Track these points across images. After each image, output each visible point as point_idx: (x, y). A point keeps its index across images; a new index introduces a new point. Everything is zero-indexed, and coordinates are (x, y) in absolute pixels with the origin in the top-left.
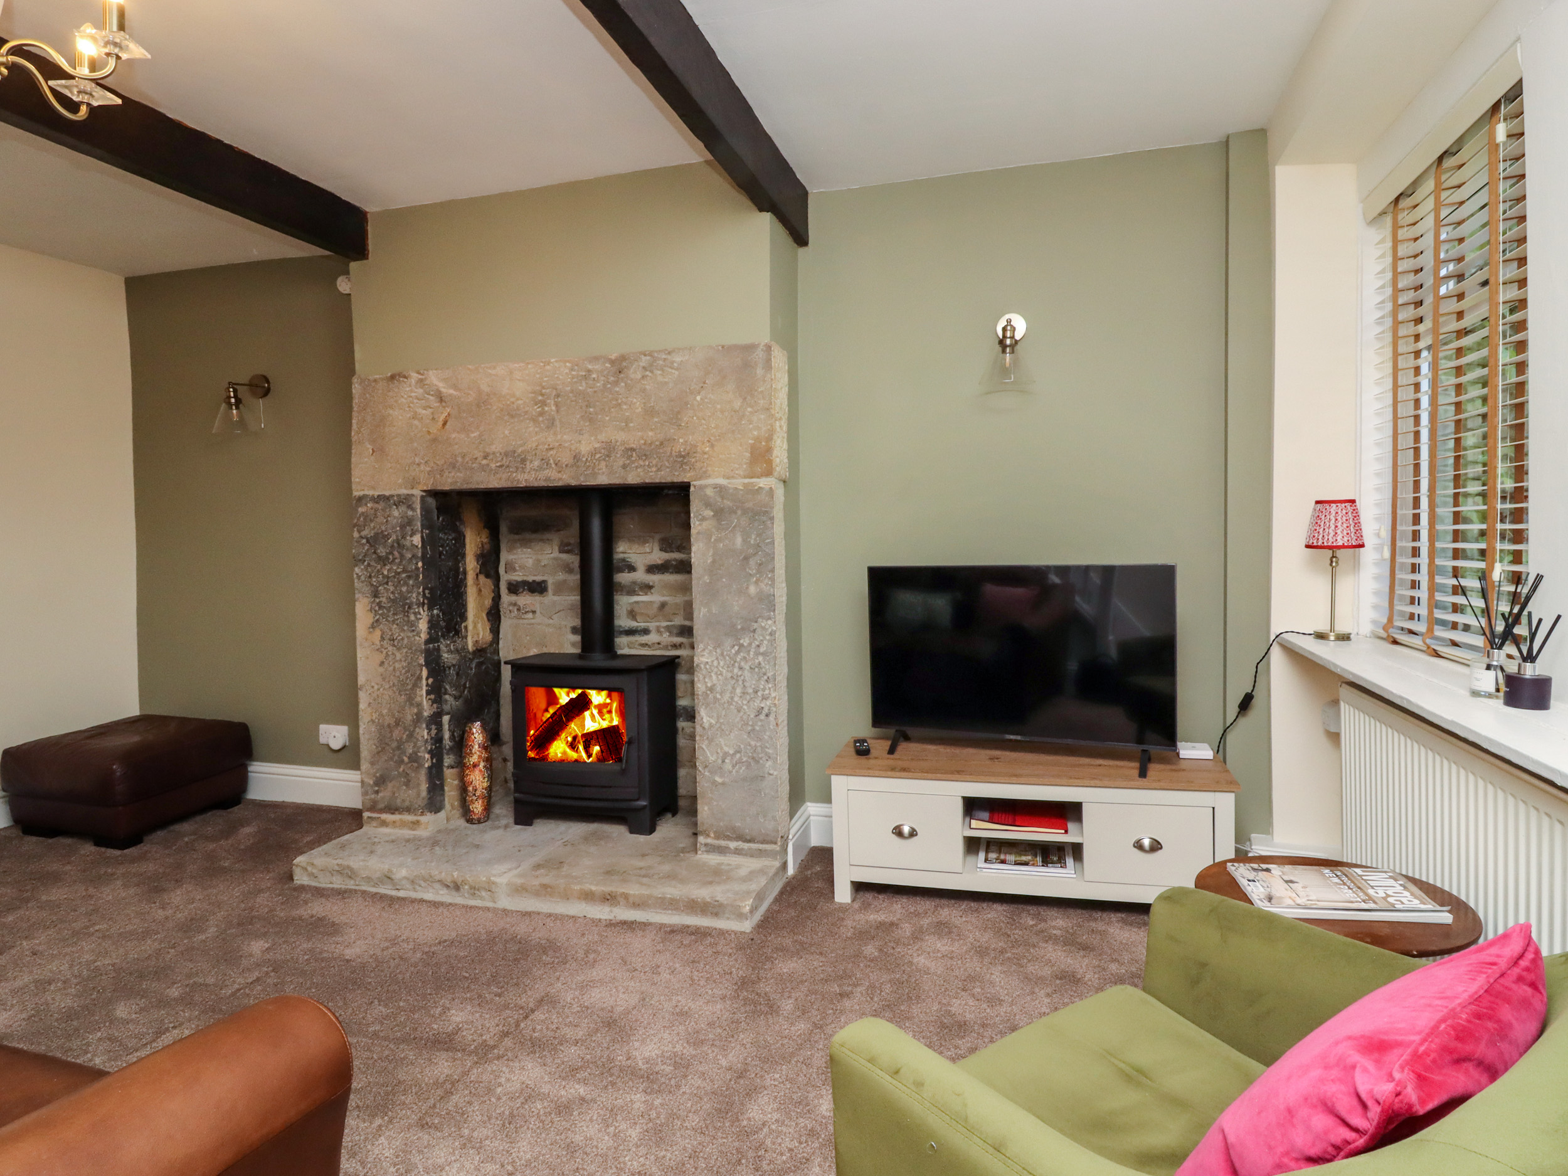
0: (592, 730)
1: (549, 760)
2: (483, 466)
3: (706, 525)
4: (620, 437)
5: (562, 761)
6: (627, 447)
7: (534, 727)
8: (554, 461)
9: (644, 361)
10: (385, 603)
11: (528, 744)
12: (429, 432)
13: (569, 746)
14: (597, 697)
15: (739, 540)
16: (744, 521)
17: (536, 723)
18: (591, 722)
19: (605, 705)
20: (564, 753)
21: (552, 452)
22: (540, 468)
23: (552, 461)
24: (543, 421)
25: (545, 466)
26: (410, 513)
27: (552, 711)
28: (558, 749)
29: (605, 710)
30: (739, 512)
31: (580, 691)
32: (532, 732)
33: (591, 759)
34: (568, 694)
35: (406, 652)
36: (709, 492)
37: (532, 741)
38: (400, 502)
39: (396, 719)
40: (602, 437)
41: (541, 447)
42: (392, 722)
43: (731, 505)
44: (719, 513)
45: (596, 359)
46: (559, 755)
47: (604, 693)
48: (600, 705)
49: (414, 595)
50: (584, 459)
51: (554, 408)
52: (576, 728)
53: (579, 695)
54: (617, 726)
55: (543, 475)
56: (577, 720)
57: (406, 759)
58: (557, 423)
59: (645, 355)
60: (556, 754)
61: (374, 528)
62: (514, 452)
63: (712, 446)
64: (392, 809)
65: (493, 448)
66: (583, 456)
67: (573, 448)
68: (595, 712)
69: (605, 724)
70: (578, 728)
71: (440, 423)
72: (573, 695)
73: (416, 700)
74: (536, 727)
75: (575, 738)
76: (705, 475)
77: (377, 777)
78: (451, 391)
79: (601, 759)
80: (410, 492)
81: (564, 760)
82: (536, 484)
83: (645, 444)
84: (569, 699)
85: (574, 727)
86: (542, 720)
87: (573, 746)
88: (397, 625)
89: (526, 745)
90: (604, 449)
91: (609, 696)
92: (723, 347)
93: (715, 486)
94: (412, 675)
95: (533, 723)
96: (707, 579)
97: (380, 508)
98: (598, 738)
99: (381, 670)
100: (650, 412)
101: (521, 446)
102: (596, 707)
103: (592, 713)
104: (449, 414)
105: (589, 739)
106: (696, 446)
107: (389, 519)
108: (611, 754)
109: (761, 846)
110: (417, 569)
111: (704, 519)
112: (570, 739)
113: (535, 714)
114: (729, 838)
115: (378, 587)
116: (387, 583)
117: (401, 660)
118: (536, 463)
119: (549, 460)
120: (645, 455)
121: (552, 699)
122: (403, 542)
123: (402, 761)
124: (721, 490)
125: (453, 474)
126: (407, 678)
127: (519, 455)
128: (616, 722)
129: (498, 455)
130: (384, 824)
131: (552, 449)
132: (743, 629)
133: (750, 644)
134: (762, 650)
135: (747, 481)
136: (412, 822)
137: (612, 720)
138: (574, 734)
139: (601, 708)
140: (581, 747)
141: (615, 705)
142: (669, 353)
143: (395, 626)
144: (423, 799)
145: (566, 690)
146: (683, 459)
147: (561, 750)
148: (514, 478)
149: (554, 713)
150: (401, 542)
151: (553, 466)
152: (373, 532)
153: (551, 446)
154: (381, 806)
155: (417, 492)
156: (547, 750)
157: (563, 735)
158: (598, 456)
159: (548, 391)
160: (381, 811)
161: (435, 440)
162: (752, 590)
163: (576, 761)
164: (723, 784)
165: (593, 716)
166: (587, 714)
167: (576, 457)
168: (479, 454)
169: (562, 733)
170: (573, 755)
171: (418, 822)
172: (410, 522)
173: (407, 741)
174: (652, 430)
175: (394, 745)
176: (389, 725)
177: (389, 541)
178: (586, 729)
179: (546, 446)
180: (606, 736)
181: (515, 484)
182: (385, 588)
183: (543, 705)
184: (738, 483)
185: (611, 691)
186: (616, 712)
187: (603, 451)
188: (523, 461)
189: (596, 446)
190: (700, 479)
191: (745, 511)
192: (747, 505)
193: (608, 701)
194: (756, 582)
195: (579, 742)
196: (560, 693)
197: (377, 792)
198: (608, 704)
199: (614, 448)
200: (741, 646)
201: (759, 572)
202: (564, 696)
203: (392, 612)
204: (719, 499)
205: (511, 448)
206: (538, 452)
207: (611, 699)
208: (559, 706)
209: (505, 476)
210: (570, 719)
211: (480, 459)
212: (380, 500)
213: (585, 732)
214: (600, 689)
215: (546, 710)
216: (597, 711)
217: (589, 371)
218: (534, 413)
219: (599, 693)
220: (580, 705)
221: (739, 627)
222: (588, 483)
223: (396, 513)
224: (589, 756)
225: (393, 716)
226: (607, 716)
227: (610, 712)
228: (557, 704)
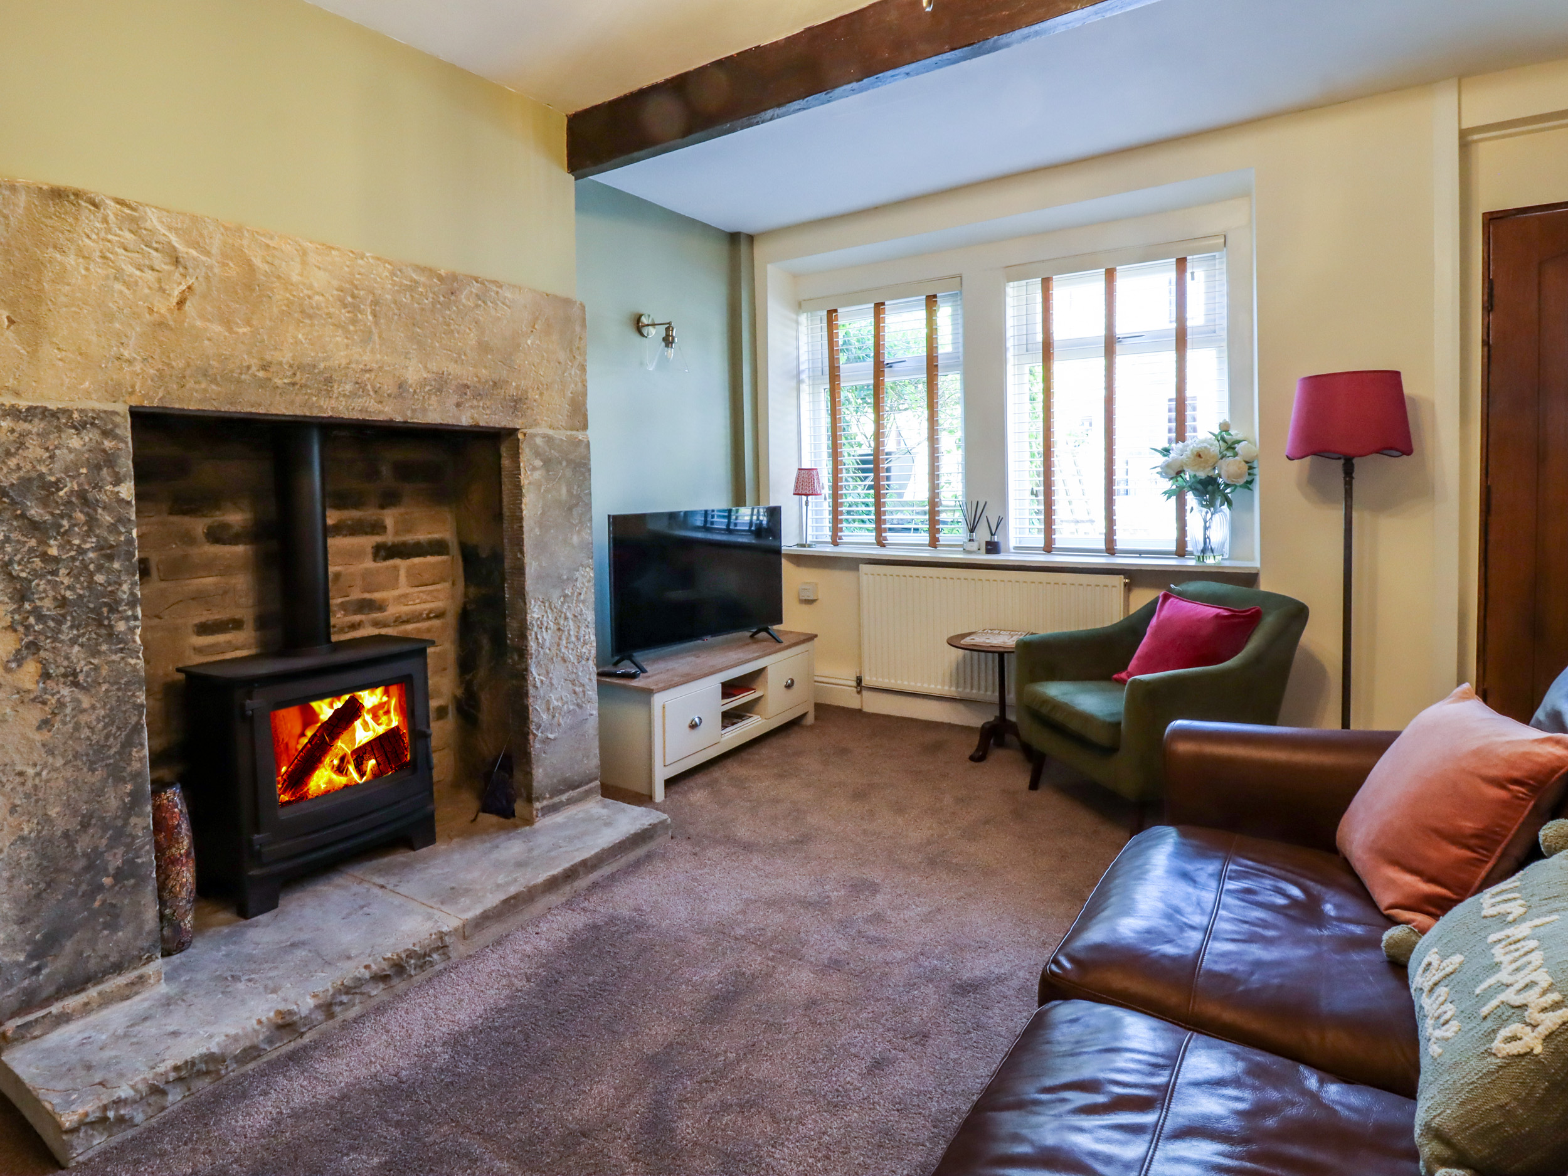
0: (364, 741)
1: (310, 797)
2: (260, 379)
3: (537, 475)
4: (452, 368)
5: (327, 792)
6: (461, 382)
7: (286, 762)
8: (373, 387)
9: (476, 288)
10: (49, 609)
11: (280, 786)
12: (151, 310)
13: (335, 772)
14: (369, 698)
15: (564, 491)
16: (569, 473)
17: (288, 756)
18: (363, 732)
19: (381, 705)
20: (330, 781)
21: (368, 375)
22: (353, 395)
23: (369, 387)
24: (356, 332)
25: (361, 393)
26: (108, 444)
27: (309, 733)
28: (322, 779)
29: (381, 712)
30: (564, 463)
31: (347, 697)
32: (284, 769)
33: (365, 778)
34: (331, 706)
35: (107, 691)
36: (539, 441)
37: (285, 780)
38: (86, 423)
39: (83, 816)
40: (433, 366)
41: (353, 366)
42: (74, 824)
43: (557, 455)
44: (547, 463)
45: (422, 270)
46: (323, 786)
47: (379, 691)
48: (374, 707)
49: (125, 587)
50: (411, 390)
51: (370, 318)
52: (343, 746)
53: (347, 702)
54: (397, 727)
55: (358, 403)
56: (345, 736)
57: (107, 881)
58: (376, 337)
59: (477, 282)
60: (319, 786)
61: (19, 468)
62: (314, 366)
63: (541, 394)
64: (74, 984)
65: (277, 356)
66: (411, 386)
67: (398, 375)
68: (368, 717)
69: (381, 730)
70: (346, 744)
71: (174, 301)
72: (338, 705)
73: (129, 769)
74: (289, 761)
75: (343, 759)
76: (536, 424)
77: (36, 942)
78: (194, 252)
79: (378, 774)
80: (109, 407)
81: (329, 791)
82: (346, 416)
83: (479, 382)
84: (333, 711)
85: (342, 746)
86: (296, 750)
87: (340, 770)
88: (82, 645)
89: (275, 787)
90: (435, 380)
91: (386, 692)
92: (547, 295)
93: (545, 436)
94: (119, 728)
95: (284, 757)
96: (537, 531)
97: (35, 430)
98: (373, 750)
99: (45, 735)
100: (484, 347)
101: (324, 359)
102: (369, 711)
103: (364, 720)
104: (189, 288)
105: (360, 755)
106: (527, 392)
107: (57, 452)
108: (390, 764)
109: (586, 787)
110: (130, 541)
111: (534, 469)
112: (336, 762)
113: (287, 744)
114: (562, 792)
115: (30, 581)
116: (54, 573)
117: (93, 707)
118: (349, 387)
119: (366, 385)
120: (480, 394)
121: (310, 717)
122: (93, 495)
123: (100, 888)
124: (549, 439)
125: (203, 386)
126: (107, 737)
127: (321, 373)
128: (395, 724)
129: (286, 367)
130: (64, 1018)
131: (370, 371)
132: (568, 579)
133: (573, 593)
134: (582, 597)
135: (569, 433)
136: (127, 985)
137: (390, 720)
138: (341, 754)
139: (375, 712)
140: (351, 768)
141: (393, 702)
142: (501, 287)
143: (76, 648)
144: (149, 933)
145: (328, 700)
146: (517, 403)
147: (326, 779)
148: (313, 404)
149: (314, 736)
150: (90, 496)
151: (371, 393)
152: (15, 476)
153: (368, 367)
154: (50, 990)
155: (122, 408)
156: (306, 785)
157: (327, 760)
158: (427, 388)
159: (362, 293)
160: (48, 1001)
161: (161, 324)
162: (575, 539)
163: (346, 786)
164: (555, 739)
165: (365, 724)
166: (358, 723)
167: (401, 386)
168: (254, 363)
169: (325, 758)
170: (341, 780)
171: (141, 977)
172: (109, 460)
173: (110, 847)
174: (485, 367)
175: (81, 863)
176: (66, 835)
177: (61, 493)
178: (357, 742)
179: (361, 366)
180: (383, 745)
181: (316, 413)
182: (49, 581)
183: (297, 730)
184: (561, 435)
185: (386, 684)
186: (395, 710)
187: (433, 383)
188: (329, 381)
189: (425, 376)
190: (531, 426)
191: (569, 462)
192: (572, 457)
193: (385, 699)
194: (579, 532)
195: (348, 762)
196: (320, 707)
197: (37, 970)
198: (385, 703)
199: (446, 382)
200: (566, 596)
201: (581, 522)
202: (325, 710)
203: (69, 624)
204: (547, 449)
205: (308, 360)
206: (350, 372)
207: (388, 696)
208: (319, 724)
209: (299, 399)
210: (335, 736)
211: (254, 369)
212: (34, 416)
213: (356, 747)
214: (371, 686)
215: (303, 735)
216: (371, 715)
217: (416, 282)
218: (343, 319)
219: (373, 692)
220: (350, 713)
221: (565, 577)
222: (416, 421)
223: (75, 442)
224: (362, 774)
225: (75, 812)
226: (384, 719)
227: (387, 712)
228: (317, 723)
